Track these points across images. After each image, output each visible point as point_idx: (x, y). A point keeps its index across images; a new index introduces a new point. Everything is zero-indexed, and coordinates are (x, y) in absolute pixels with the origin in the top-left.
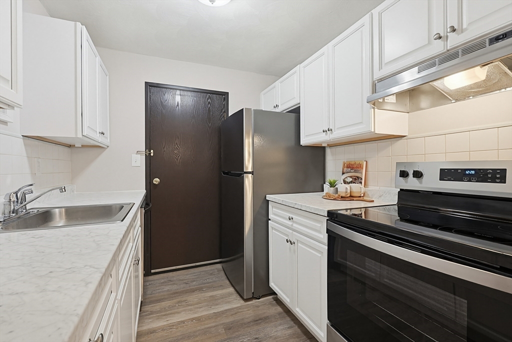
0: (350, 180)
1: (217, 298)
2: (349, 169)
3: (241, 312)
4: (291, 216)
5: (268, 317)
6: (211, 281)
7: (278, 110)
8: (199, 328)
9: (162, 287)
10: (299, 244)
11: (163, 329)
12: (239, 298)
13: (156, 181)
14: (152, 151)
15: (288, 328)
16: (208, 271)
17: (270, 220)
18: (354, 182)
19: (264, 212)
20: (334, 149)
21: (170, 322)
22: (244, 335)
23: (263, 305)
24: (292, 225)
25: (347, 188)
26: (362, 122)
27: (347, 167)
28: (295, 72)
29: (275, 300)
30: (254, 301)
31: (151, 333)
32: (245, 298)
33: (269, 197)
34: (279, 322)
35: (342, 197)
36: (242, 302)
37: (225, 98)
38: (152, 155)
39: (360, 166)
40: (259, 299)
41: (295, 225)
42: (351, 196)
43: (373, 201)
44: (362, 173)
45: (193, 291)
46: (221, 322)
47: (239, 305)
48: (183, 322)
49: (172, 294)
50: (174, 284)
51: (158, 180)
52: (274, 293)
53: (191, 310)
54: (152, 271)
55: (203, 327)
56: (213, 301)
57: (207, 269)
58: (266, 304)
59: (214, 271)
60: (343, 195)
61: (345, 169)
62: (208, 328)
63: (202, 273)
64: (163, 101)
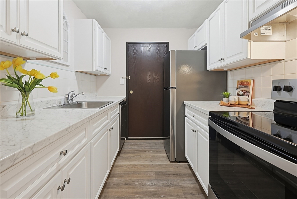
0: (241, 93)
1: (156, 157)
2: (241, 86)
3: (167, 168)
4: (194, 114)
5: (181, 174)
6: (156, 148)
7: (196, 49)
8: (143, 170)
9: (132, 146)
10: (198, 133)
11: (126, 166)
12: (168, 160)
14: (129, 77)
15: (192, 183)
16: (156, 142)
17: (186, 116)
18: (244, 95)
19: (183, 111)
20: (232, 72)
21: (130, 164)
22: (164, 180)
23: (181, 167)
24: (195, 120)
25: (235, 98)
26: (242, 52)
27: (240, 85)
28: (205, 24)
29: (188, 166)
30: (176, 163)
31: (121, 167)
32: (171, 160)
33: (185, 103)
34: (187, 179)
35: (231, 104)
36: (169, 163)
37: (166, 46)
38: (129, 78)
39: (248, 84)
40: (179, 163)
41: (196, 120)
42: (239, 104)
43: (254, 108)
44: (249, 88)
45: (145, 151)
46: (154, 170)
47: (167, 164)
48: (136, 165)
49: (135, 151)
50: (137, 146)
51: (131, 91)
52: (187, 162)
53: (141, 160)
54: (129, 138)
55: (145, 170)
56: (154, 158)
57: (155, 142)
58: (182, 167)
59: (158, 143)
60: (233, 103)
61: (239, 86)
62: (147, 171)
63: (152, 143)
64: (134, 50)
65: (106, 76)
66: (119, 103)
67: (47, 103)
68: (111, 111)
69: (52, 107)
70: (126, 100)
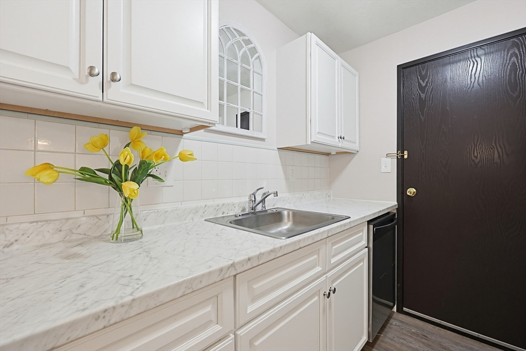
13: (411, 191)
14: (406, 152)
38: (406, 157)
51: (412, 189)
54: (405, 309)
64: (421, 82)
65: (347, 154)
66: (368, 221)
67: (217, 209)
68: (334, 244)
69: (228, 216)
70: (395, 211)
